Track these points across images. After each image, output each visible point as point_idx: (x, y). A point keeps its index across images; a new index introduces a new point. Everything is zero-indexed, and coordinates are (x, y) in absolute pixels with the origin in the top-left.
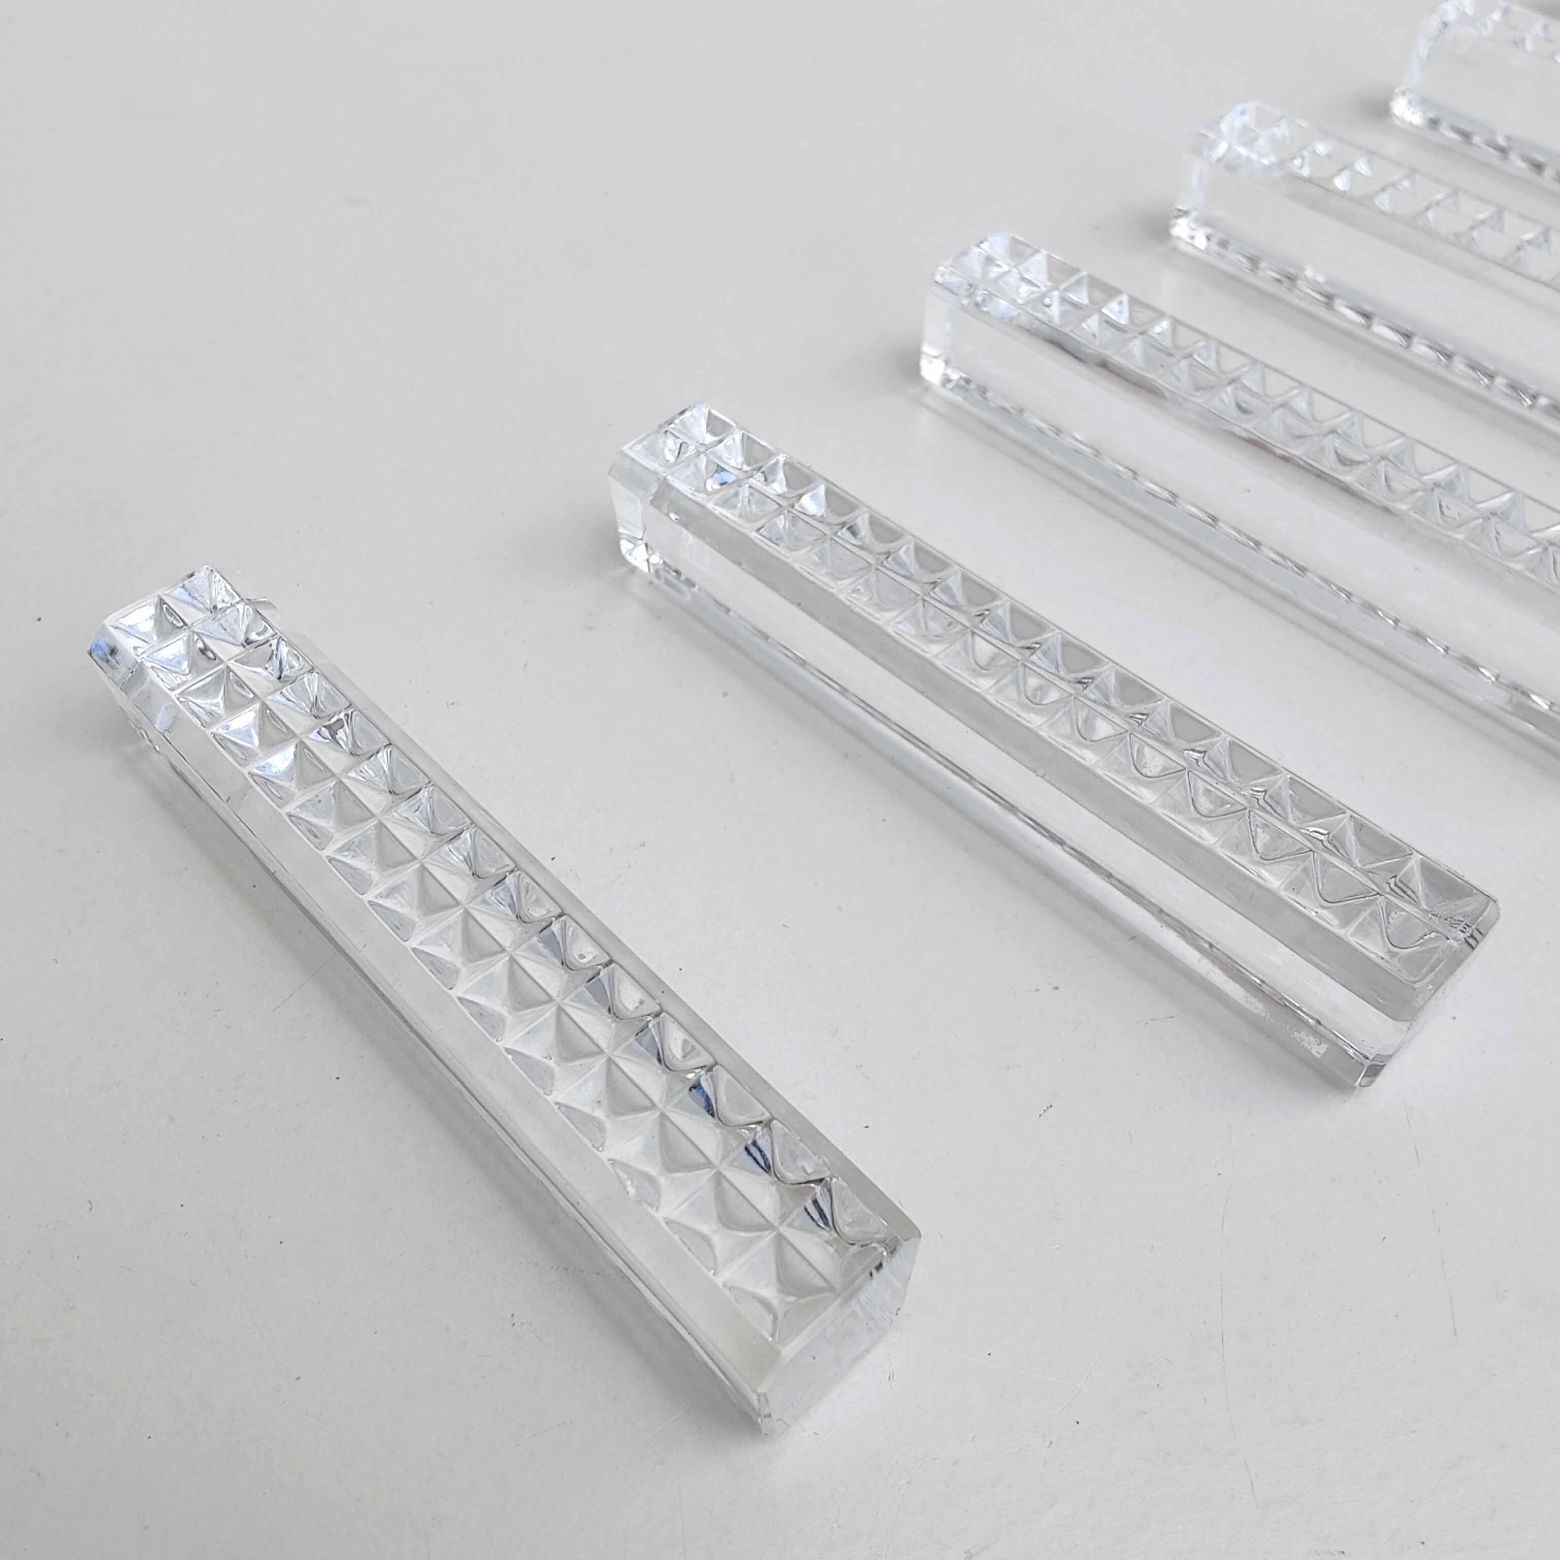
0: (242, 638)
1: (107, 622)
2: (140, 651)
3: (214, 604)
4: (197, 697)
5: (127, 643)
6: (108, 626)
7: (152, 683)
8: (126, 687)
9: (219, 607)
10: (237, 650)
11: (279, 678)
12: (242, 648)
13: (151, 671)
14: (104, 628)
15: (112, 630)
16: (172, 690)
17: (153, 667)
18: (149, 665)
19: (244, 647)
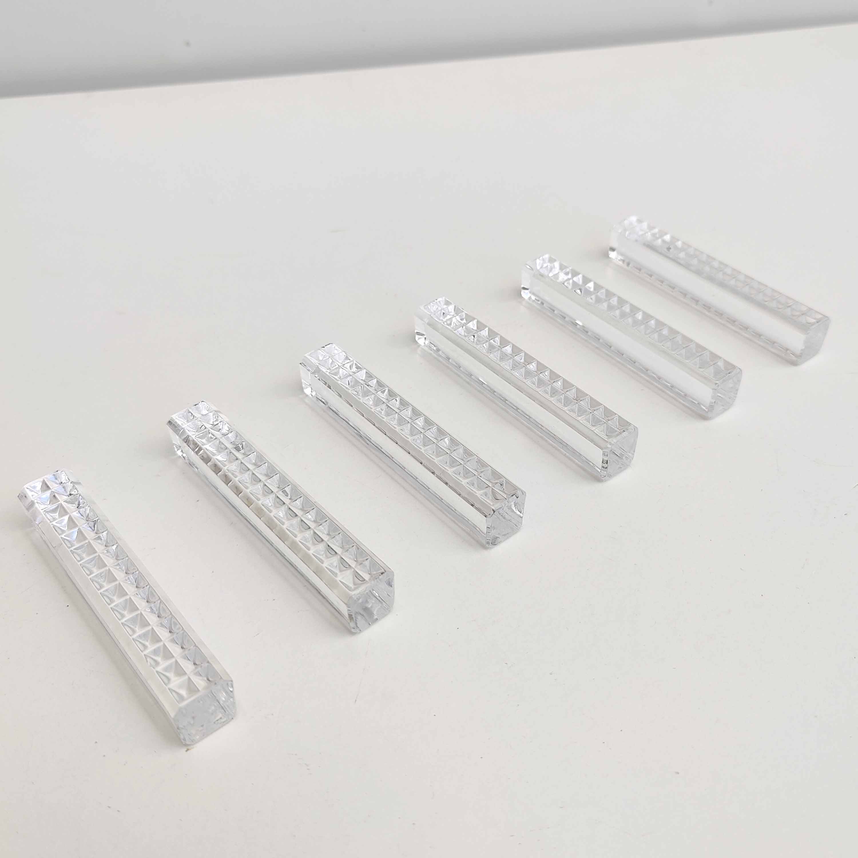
0: (68, 493)
1: (25, 486)
2: (34, 497)
3: (61, 481)
4: (51, 513)
5: (29, 494)
6: (25, 488)
7: (36, 508)
8: (28, 509)
9: (63, 482)
10: (66, 498)
11: (78, 507)
12: (68, 497)
13: (36, 504)
14: (24, 488)
15: (26, 489)
16: (42, 510)
17: (37, 502)
18: (36, 501)
19: (69, 496)
